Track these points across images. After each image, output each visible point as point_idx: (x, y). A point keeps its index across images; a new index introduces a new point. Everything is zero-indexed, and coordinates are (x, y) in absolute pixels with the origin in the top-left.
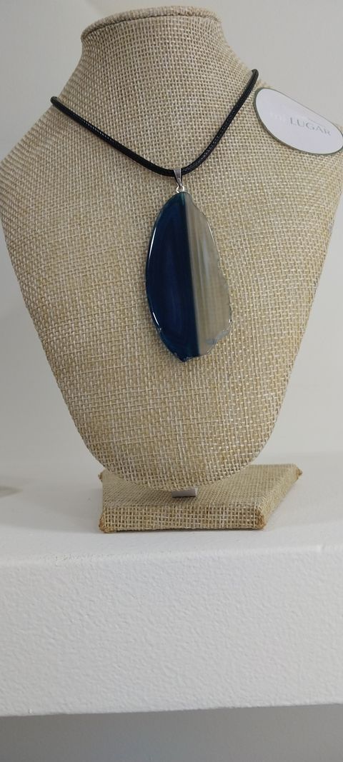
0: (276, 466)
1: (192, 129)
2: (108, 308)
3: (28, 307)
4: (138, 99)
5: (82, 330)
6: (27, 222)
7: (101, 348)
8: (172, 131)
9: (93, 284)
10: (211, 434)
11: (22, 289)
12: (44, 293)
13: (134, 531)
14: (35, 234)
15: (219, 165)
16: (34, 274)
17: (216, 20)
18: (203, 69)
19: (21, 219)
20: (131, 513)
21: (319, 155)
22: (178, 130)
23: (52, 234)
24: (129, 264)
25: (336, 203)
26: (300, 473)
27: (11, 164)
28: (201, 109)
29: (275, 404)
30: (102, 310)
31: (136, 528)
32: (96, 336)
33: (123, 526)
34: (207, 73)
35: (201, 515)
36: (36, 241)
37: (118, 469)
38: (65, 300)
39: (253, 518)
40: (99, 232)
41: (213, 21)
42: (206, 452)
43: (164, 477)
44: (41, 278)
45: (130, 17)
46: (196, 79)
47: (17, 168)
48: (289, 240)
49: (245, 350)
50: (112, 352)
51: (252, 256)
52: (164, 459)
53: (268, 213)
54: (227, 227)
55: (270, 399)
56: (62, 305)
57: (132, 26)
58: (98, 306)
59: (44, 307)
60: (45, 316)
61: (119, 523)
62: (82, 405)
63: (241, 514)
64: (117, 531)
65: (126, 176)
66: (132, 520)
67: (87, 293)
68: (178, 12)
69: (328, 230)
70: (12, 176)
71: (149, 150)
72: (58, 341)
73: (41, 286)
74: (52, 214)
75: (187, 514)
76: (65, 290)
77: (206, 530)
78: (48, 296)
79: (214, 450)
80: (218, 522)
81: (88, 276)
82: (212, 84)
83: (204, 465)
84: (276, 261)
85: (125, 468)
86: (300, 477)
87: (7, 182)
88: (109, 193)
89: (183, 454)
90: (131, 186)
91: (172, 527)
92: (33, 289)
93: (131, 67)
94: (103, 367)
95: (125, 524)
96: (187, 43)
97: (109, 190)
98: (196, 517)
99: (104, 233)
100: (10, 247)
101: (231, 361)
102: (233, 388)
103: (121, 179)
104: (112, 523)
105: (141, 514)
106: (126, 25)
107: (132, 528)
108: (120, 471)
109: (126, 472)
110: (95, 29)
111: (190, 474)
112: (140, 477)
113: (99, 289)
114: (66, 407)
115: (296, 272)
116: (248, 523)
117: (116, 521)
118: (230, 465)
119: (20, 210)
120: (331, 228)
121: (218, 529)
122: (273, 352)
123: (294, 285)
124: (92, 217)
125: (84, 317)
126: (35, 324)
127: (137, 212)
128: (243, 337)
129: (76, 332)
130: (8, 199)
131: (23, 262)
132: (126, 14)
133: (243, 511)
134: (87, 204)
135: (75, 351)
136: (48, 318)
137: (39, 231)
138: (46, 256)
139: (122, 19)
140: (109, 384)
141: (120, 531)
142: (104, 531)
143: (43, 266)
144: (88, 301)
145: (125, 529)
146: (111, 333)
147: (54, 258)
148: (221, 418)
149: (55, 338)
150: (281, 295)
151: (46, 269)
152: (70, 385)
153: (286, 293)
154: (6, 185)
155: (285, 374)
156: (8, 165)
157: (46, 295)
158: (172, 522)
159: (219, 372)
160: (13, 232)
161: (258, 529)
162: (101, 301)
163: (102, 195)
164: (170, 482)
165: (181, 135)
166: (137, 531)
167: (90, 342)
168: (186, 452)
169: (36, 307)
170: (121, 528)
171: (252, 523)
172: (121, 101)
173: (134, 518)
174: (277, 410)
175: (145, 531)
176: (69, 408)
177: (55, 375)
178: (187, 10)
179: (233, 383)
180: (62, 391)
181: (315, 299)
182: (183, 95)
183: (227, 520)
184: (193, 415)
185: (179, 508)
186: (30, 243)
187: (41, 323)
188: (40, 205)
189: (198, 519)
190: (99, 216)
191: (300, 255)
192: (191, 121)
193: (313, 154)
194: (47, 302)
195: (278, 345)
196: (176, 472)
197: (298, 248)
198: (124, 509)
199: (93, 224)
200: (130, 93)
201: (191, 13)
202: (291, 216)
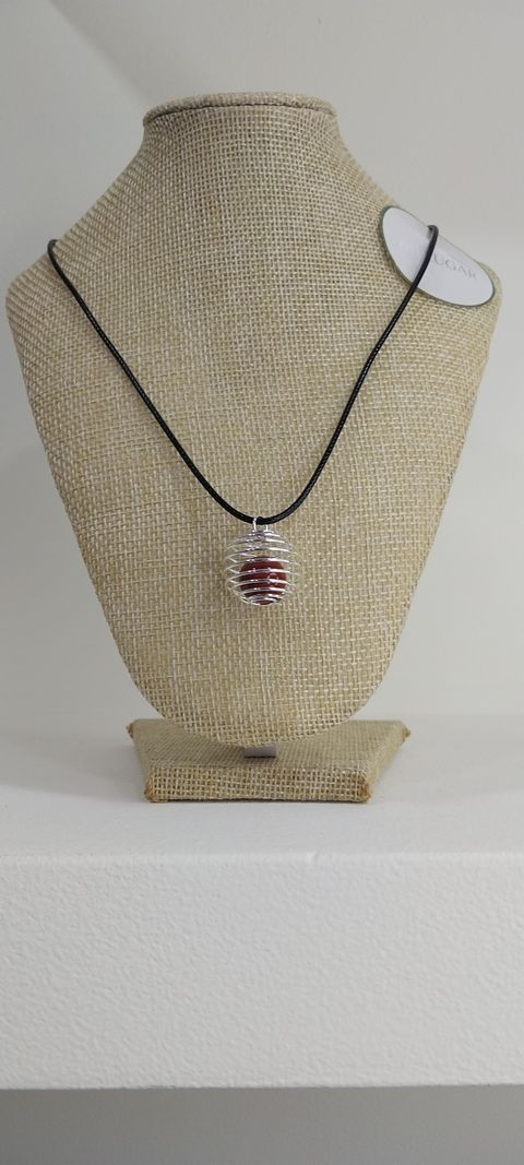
0: (376, 722)
1: (295, 259)
2: (174, 496)
3: (60, 488)
4: (223, 214)
5: (137, 524)
6: (61, 371)
7: (162, 550)
8: (267, 260)
9: (154, 462)
10: (307, 672)
11: (51, 463)
12: (84, 471)
13: (193, 801)
14: (73, 388)
15: (329, 312)
16: (71, 442)
17: (331, 113)
18: (312, 179)
19: (52, 365)
20: (190, 776)
21: (461, 306)
22: (276, 260)
23: (97, 390)
24: (205, 438)
25: (480, 374)
26: (407, 734)
27: (35, 285)
28: (308, 233)
29: (391, 636)
30: (165, 498)
31: (195, 797)
32: (156, 533)
33: (178, 793)
34: (317, 185)
35: (286, 781)
36: (74, 397)
37: (177, 715)
38: (114, 482)
39: (354, 787)
40: (163, 392)
41: (327, 116)
42: (298, 695)
43: (239, 728)
44: (80, 450)
45: (219, 102)
46: (302, 192)
47: (45, 291)
48: (418, 420)
49: (356, 562)
50: (177, 555)
51: (369, 438)
52: (242, 704)
53: (392, 383)
54: (337, 397)
55: (386, 629)
56: (110, 488)
57: (220, 114)
58: (159, 493)
59: (84, 490)
60: (85, 502)
61: (172, 790)
62: (131, 627)
63: (338, 781)
64: (170, 801)
65: (203, 317)
66: (191, 785)
67: (146, 475)
68: (283, 101)
69: (468, 409)
70: (37, 303)
71: (235, 284)
72: (101, 537)
73: (80, 460)
74: (97, 362)
75: (266, 779)
76: (115, 468)
77: (291, 801)
78: (89, 475)
79: (308, 694)
80: (308, 791)
81: (148, 451)
82: (323, 200)
83: (295, 714)
84: (400, 446)
85: (187, 714)
86: (407, 739)
87: (29, 311)
88: (179, 339)
89: (267, 698)
90: (209, 332)
91: (247, 796)
92: (68, 464)
93: (216, 169)
94: (164, 575)
95: (181, 791)
96: (293, 143)
97: (179, 335)
98: (278, 783)
99: (171, 393)
100: (34, 404)
101: (337, 576)
102: (338, 612)
103: (196, 321)
104: (162, 789)
105: (204, 777)
106: (212, 113)
107: (191, 797)
108: (180, 718)
109: (187, 720)
110: (168, 113)
111: (275, 725)
112: (206, 726)
113: (163, 469)
114: (108, 628)
115: (425, 462)
116: (348, 793)
117: (169, 786)
118: (329, 714)
119: (50, 352)
120: (472, 406)
121: (307, 801)
122: (393, 567)
123: (422, 481)
124: (154, 371)
125: (140, 506)
126: (67, 511)
127: (217, 368)
128: (354, 546)
129: (127, 526)
130: (32, 335)
131: (54, 425)
132: (212, 98)
133: (342, 778)
134: (148, 351)
135: (126, 552)
136: (88, 505)
137: (78, 384)
138: (89, 420)
139: (207, 104)
140: (171, 600)
141: (174, 800)
142: (151, 800)
143: (83, 434)
144: (146, 485)
145: (181, 797)
146: (176, 530)
147: (99, 423)
148: (321, 651)
149: (97, 533)
150: (405, 492)
151: (88, 437)
152: (116, 598)
153: (412, 489)
154: (29, 315)
155: (406, 597)
156: (30, 286)
157: (86, 473)
158: (245, 790)
159: (320, 591)
160: (40, 383)
161: (361, 802)
162: (164, 486)
163: (169, 341)
164: (247, 734)
165: (280, 268)
166: (197, 801)
167: (146, 541)
168: (272, 694)
169: (71, 489)
170: (175, 796)
171: (353, 793)
172: (199, 213)
173: (194, 782)
174: (394, 644)
175: (208, 801)
176: (113, 631)
177: (94, 583)
178: (294, 99)
179: (338, 605)
180: (103, 606)
181: (448, 500)
182: (285, 213)
183: (320, 788)
184: (284, 646)
185: (257, 771)
186: (65, 400)
187: (78, 511)
188: (80, 348)
189: (280, 786)
190: (164, 370)
191: (431, 441)
192: (294, 249)
193: (453, 305)
194: (88, 483)
195: (400, 558)
196: (256, 723)
197: (429, 431)
198: (180, 770)
199: (155, 380)
200: (213, 204)
201: (300, 104)
202: (421, 388)
